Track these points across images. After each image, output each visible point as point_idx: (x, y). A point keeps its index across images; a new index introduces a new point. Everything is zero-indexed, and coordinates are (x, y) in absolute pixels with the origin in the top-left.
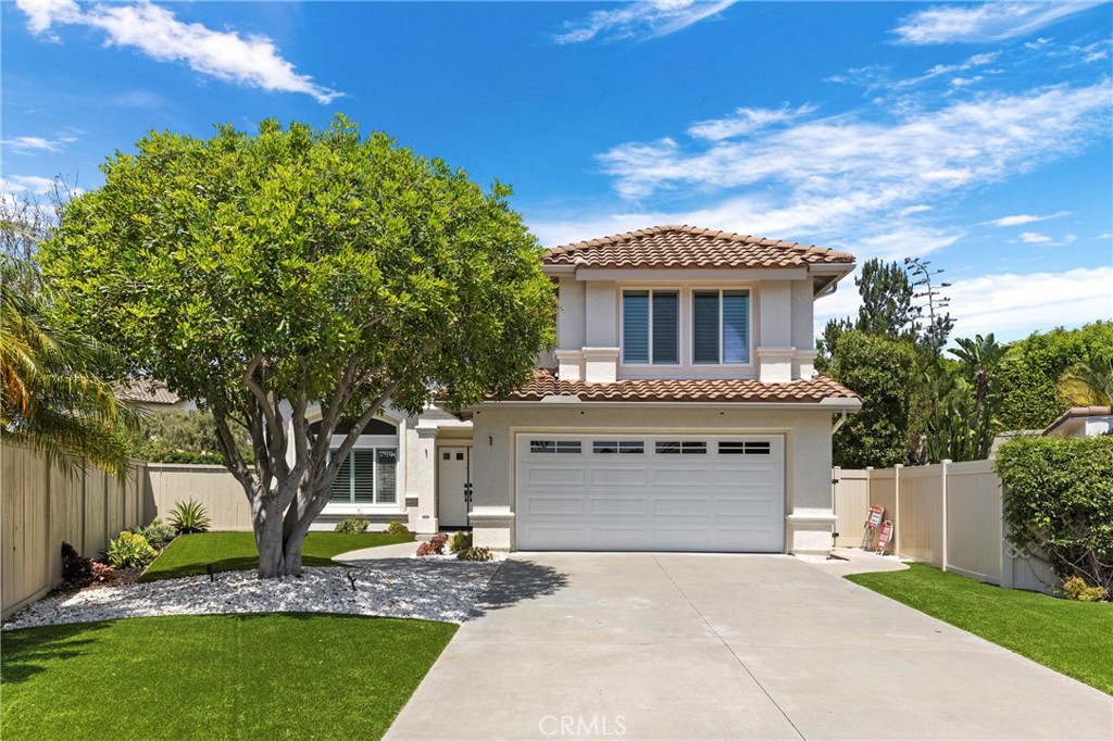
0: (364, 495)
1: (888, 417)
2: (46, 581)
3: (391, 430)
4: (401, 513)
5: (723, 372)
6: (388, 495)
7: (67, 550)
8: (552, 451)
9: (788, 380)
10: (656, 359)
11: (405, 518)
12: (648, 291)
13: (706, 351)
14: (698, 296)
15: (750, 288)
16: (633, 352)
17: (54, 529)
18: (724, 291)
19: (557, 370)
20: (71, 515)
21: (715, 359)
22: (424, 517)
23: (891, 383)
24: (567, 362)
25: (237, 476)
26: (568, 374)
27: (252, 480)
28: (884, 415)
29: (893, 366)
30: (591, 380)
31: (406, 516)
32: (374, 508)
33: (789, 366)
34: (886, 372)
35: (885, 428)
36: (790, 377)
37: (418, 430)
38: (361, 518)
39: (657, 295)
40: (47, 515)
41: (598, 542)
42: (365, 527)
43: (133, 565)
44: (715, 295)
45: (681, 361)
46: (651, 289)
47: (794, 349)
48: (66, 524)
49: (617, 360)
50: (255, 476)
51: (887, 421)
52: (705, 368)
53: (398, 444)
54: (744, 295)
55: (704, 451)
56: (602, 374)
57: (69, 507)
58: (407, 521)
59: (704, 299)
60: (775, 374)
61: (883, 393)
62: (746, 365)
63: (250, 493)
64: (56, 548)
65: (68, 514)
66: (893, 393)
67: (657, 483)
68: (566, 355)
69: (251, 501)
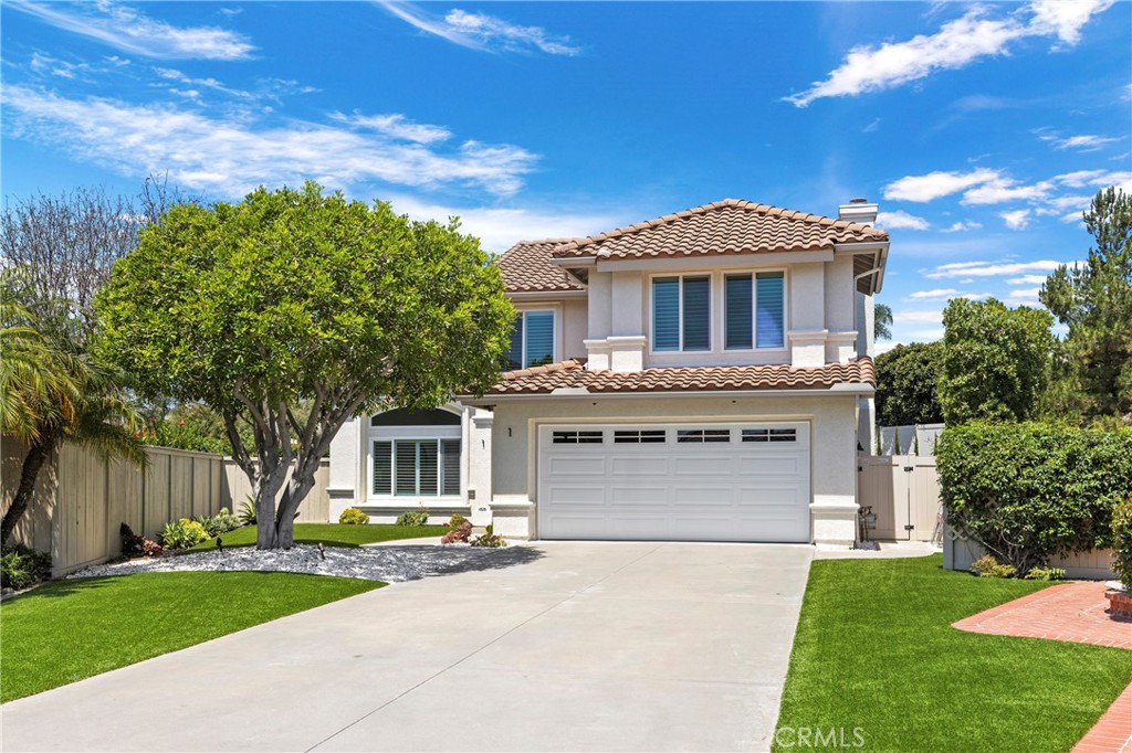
0: (429, 488)
1: (998, 396)
2: (106, 552)
3: (456, 420)
4: (464, 506)
5: (756, 358)
6: (452, 487)
7: (125, 529)
8: (574, 441)
9: (821, 364)
10: (687, 346)
11: (468, 511)
12: (678, 277)
13: (738, 336)
14: (729, 279)
15: (784, 270)
16: (664, 339)
17: (114, 512)
18: (757, 274)
19: (586, 360)
20: (131, 501)
21: (748, 344)
22: (481, 509)
23: (998, 357)
24: (596, 352)
25: (243, 466)
26: (596, 363)
27: (253, 470)
28: (992, 394)
29: (1001, 339)
30: (616, 369)
31: (469, 509)
32: (438, 500)
33: (822, 348)
34: (993, 346)
35: (994, 409)
36: (823, 361)
37: (475, 420)
38: (421, 511)
39: (686, 280)
40: (107, 500)
41: (619, 531)
42: (425, 520)
43: (183, 546)
44: (748, 278)
45: (712, 346)
46: (681, 275)
47: (826, 331)
48: (125, 507)
49: (645, 350)
50: (257, 467)
51: (996, 401)
52: (738, 353)
53: (461, 435)
54: (781, 275)
55: (727, 440)
56: (628, 363)
57: (128, 494)
58: (469, 514)
59: (737, 284)
60: (807, 358)
61: (989, 369)
62: (780, 349)
63: (252, 479)
64: (115, 527)
65: (128, 499)
66: (1001, 369)
67: (679, 472)
68: (593, 344)
69: (253, 485)
